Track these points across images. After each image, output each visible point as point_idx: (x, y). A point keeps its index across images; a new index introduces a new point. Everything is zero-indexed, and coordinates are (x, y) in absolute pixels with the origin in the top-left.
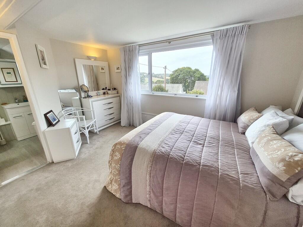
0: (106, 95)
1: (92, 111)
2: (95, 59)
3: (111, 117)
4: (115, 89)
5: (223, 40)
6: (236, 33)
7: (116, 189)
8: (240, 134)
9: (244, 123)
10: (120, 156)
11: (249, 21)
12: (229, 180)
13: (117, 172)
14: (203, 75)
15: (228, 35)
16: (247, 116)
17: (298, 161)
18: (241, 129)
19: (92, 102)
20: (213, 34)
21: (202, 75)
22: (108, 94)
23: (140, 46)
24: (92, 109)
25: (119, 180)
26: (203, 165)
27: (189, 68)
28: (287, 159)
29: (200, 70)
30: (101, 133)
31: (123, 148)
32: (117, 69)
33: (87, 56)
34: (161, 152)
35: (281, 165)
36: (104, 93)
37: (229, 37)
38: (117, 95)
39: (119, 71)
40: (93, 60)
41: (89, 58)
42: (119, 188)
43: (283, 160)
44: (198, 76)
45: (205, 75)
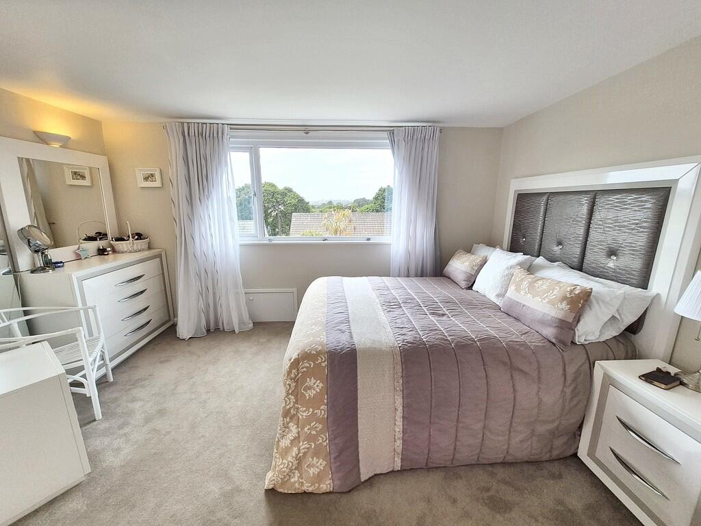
0: (111, 256)
1: (82, 312)
2: (65, 142)
3: (142, 319)
4: (139, 236)
5: (409, 143)
6: (427, 137)
7: (318, 473)
8: (465, 291)
9: (466, 272)
10: (321, 385)
11: (439, 122)
12: (518, 347)
13: (320, 426)
14: (303, 200)
15: (415, 137)
16: (466, 261)
17: (579, 293)
18: (464, 282)
19: (81, 280)
20: (391, 132)
21: (301, 201)
22: (114, 251)
23: (234, 127)
24: (80, 305)
25: (325, 444)
26: (479, 340)
27: (273, 186)
28: (568, 296)
29: (294, 190)
30: (123, 377)
31: (323, 364)
32: (146, 179)
33: (35, 132)
34: (408, 342)
35: (564, 306)
36: (101, 252)
37: (417, 140)
38: (146, 254)
39: (158, 184)
40: (56, 145)
41: (42, 138)
42: (326, 465)
43: (564, 298)
44: (294, 201)
45: (306, 200)
